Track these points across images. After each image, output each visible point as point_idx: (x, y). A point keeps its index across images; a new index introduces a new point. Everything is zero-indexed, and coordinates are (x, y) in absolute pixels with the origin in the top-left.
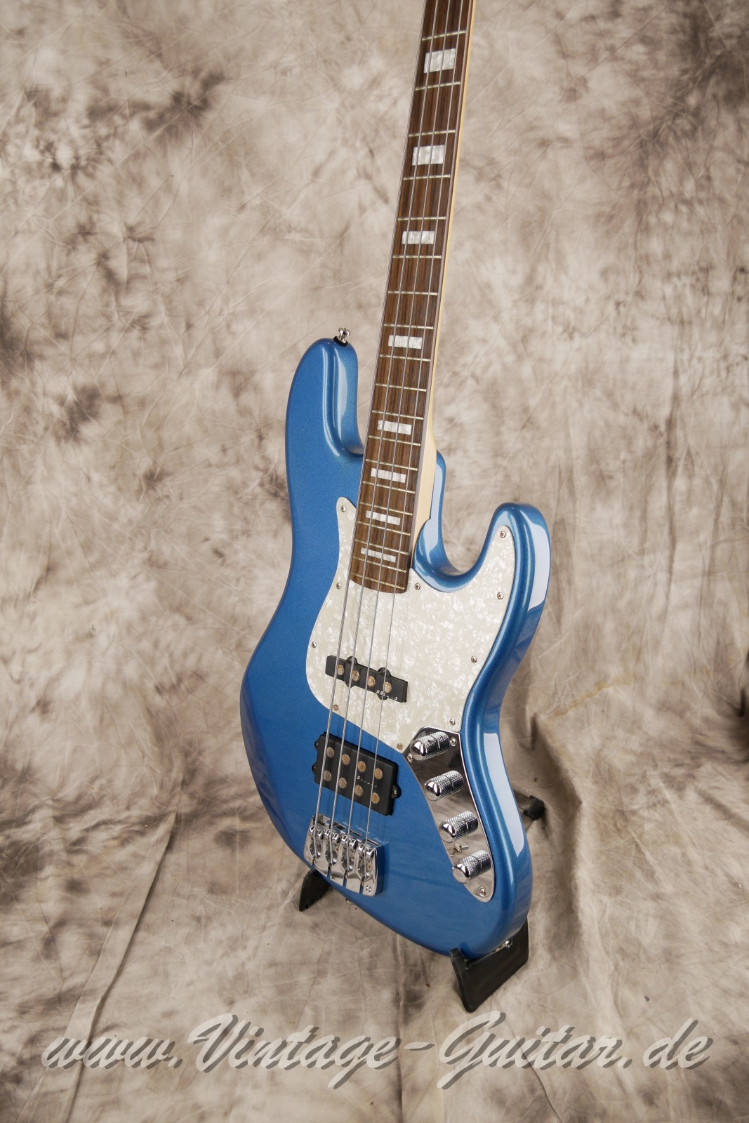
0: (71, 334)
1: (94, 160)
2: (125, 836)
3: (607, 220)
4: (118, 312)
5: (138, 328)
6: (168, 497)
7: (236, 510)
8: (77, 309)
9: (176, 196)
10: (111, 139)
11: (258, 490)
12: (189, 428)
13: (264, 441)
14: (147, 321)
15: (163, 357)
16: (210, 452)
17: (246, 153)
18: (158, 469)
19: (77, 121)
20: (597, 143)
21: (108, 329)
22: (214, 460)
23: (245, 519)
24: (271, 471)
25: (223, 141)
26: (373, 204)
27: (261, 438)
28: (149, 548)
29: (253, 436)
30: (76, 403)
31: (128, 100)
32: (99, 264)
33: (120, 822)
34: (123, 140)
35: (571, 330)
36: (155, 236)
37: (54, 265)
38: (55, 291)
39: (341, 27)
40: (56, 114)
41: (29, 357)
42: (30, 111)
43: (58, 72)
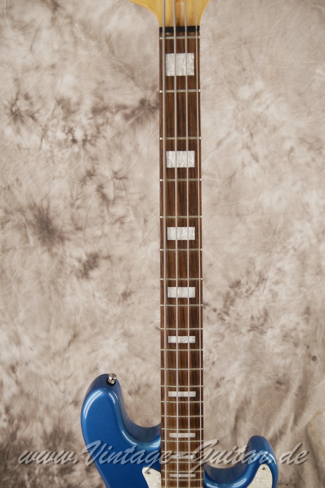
0: (84, 228)
1: (96, 137)
4: (108, 215)
5: (119, 223)
6: (133, 303)
8: (87, 215)
9: (140, 155)
10: (105, 125)
12: (144, 271)
14: (123, 219)
15: (132, 237)
16: (155, 282)
18: (129, 291)
19: (86, 115)
21: (103, 223)
22: (157, 285)
26: (250, 162)
28: (124, 328)
30: (87, 261)
31: (115, 104)
32: (98, 190)
34: (111, 126)
36: (128, 177)
37: (75, 193)
38: (75, 207)
39: (240, 62)
40: (74, 112)
41: (62, 239)
42: (60, 111)
43: (75, 88)
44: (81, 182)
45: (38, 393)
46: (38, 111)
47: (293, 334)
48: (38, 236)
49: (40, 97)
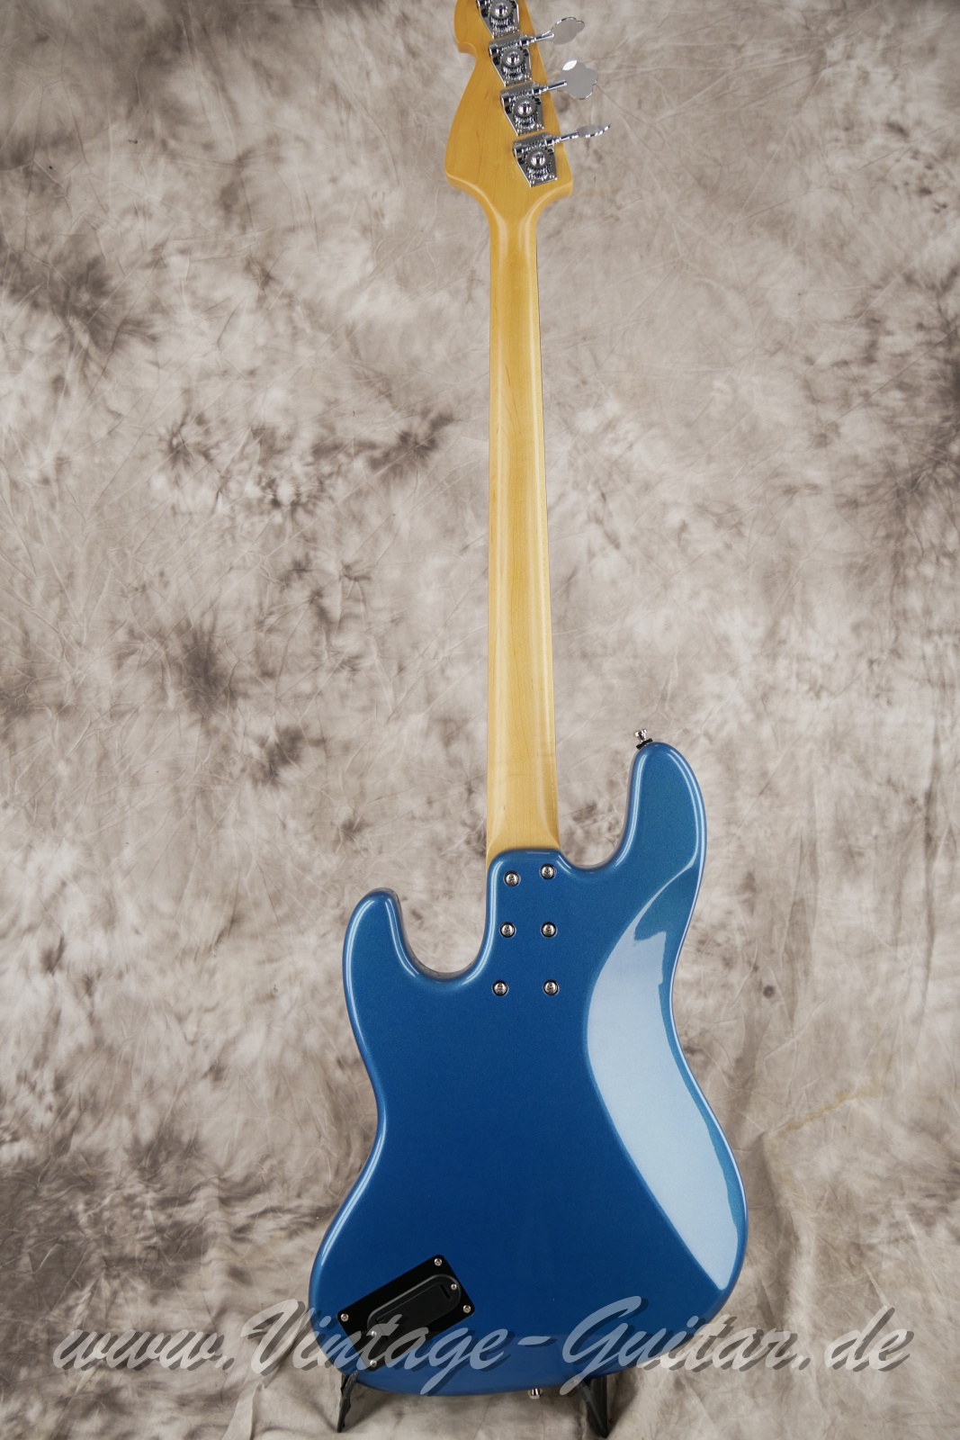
0: (278, 673)
1: (315, 498)
2: (294, 1227)
3: (859, 572)
4: (328, 652)
5: (348, 669)
6: (366, 850)
7: (438, 869)
8: (286, 648)
9: (396, 535)
10: (334, 477)
11: (464, 847)
12: (393, 777)
13: (473, 795)
14: (357, 661)
15: (372, 700)
16: (416, 805)
17: (473, 495)
18: (358, 819)
19: (301, 458)
20: (849, 490)
21: (317, 669)
22: (418, 813)
23: (448, 878)
24: (478, 829)
25: (449, 482)
26: (604, 549)
27: (470, 791)
28: (342, 905)
29: (463, 789)
30: (277, 745)
31: (354, 439)
32: (312, 601)
33: (289, 1211)
34: (345, 478)
35: (817, 688)
36: (372, 575)
37: (267, 602)
38: (265, 628)
39: (577, 370)
40: (280, 452)
41: (232, 695)
42: (255, 449)
43: (286, 411)
44: (282, 580)
45: (133, 1046)
46: (217, 445)
47: (721, 937)
48: (184, 690)
49: (224, 422)
